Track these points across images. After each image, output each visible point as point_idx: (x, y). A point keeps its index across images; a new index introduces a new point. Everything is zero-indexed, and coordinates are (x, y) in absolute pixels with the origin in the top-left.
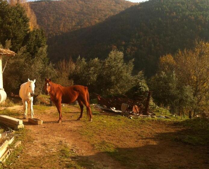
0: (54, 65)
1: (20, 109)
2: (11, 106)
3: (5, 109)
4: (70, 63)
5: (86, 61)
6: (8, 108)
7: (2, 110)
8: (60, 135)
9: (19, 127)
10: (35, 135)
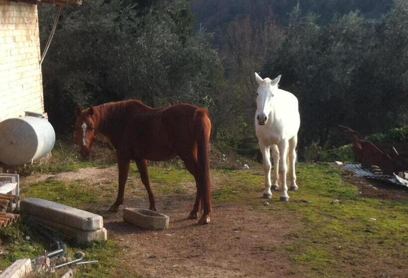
0: (212, 35)
1: (99, 180)
2: (68, 171)
3: (48, 181)
4: (266, 27)
5: (318, 22)
6: (59, 175)
7: (40, 183)
8: (225, 264)
9: (91, 237)
10: (143, 263)
